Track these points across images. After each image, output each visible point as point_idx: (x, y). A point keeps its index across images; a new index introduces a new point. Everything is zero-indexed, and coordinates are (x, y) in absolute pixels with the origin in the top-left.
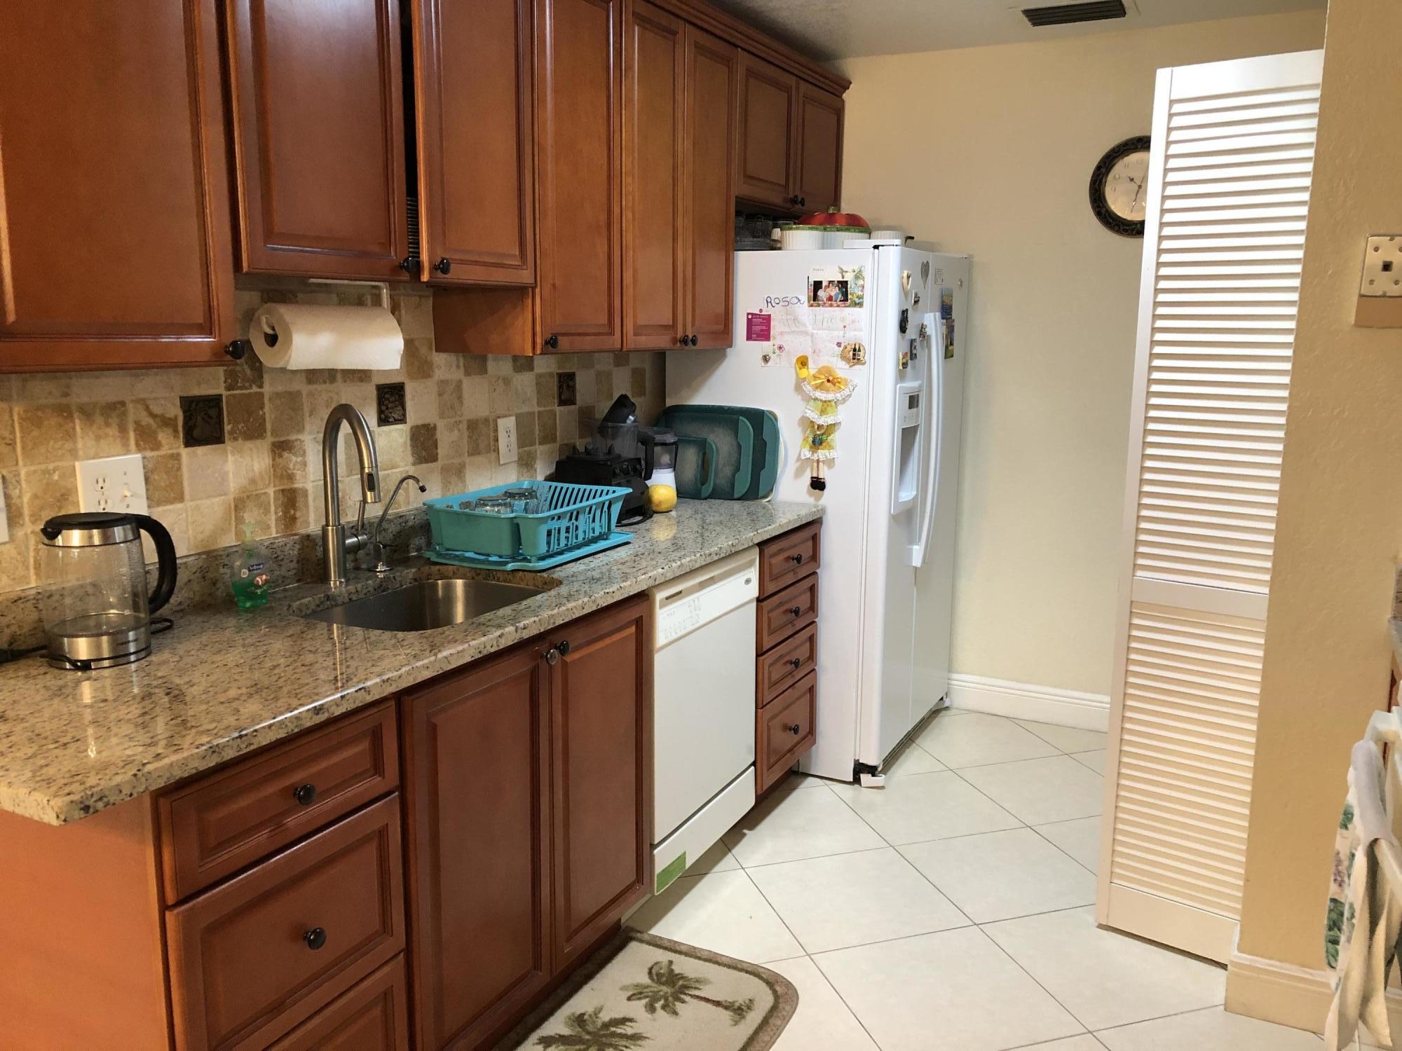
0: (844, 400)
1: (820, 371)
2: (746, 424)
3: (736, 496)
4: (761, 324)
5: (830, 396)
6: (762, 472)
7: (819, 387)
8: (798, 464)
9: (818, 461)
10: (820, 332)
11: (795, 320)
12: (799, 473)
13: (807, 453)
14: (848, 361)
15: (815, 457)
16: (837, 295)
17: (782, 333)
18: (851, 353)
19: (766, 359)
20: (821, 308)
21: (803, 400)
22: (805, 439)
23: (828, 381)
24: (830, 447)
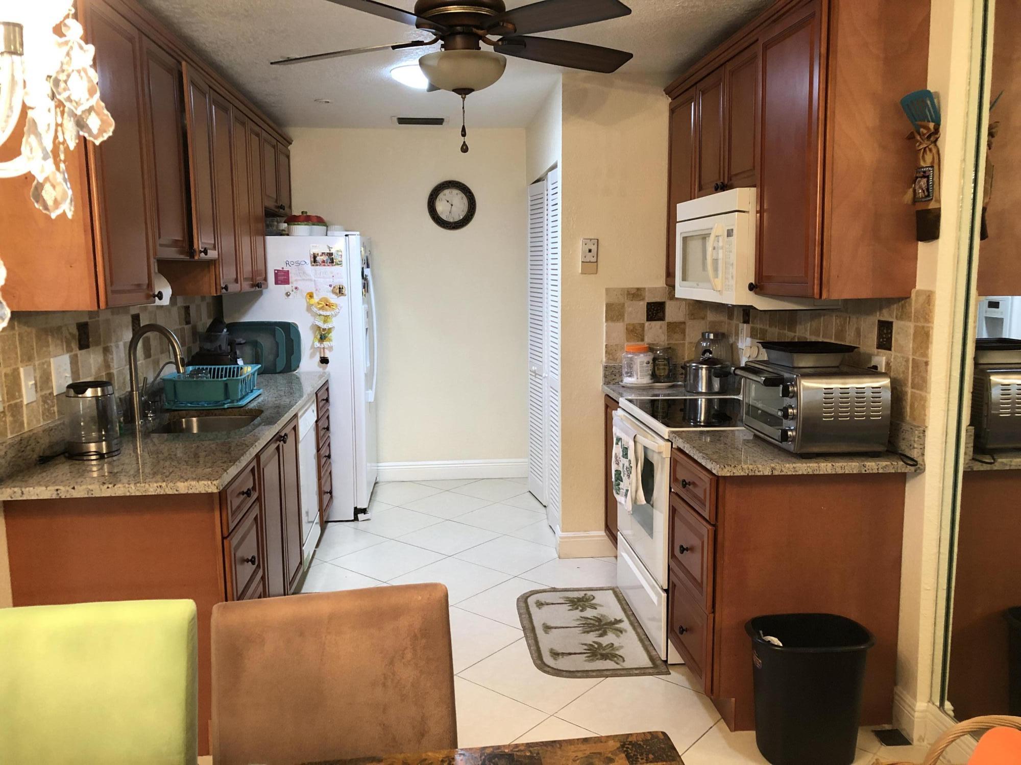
0: (336, 315)
1: (321, 300)
2: (280, 331)
3: (278, 371)
4: (284, 275)
5: (328, 313)
6: (292, 357)
7: (322, 308)
8: (312, 350)
9: (324, 348)
10: (319, 279)
11: (304, 273)
12: (312, 356)
13: (317, 344)
14: (336, 294)
15: (322, 346)
16: (327, 259)
17: (296, 280)
18: (338, 290)
19: (288, 295)
20: (318, 267)
21: (312, 315)
22: (315, 337)
23: (327, 305)
24: (330, 340)
